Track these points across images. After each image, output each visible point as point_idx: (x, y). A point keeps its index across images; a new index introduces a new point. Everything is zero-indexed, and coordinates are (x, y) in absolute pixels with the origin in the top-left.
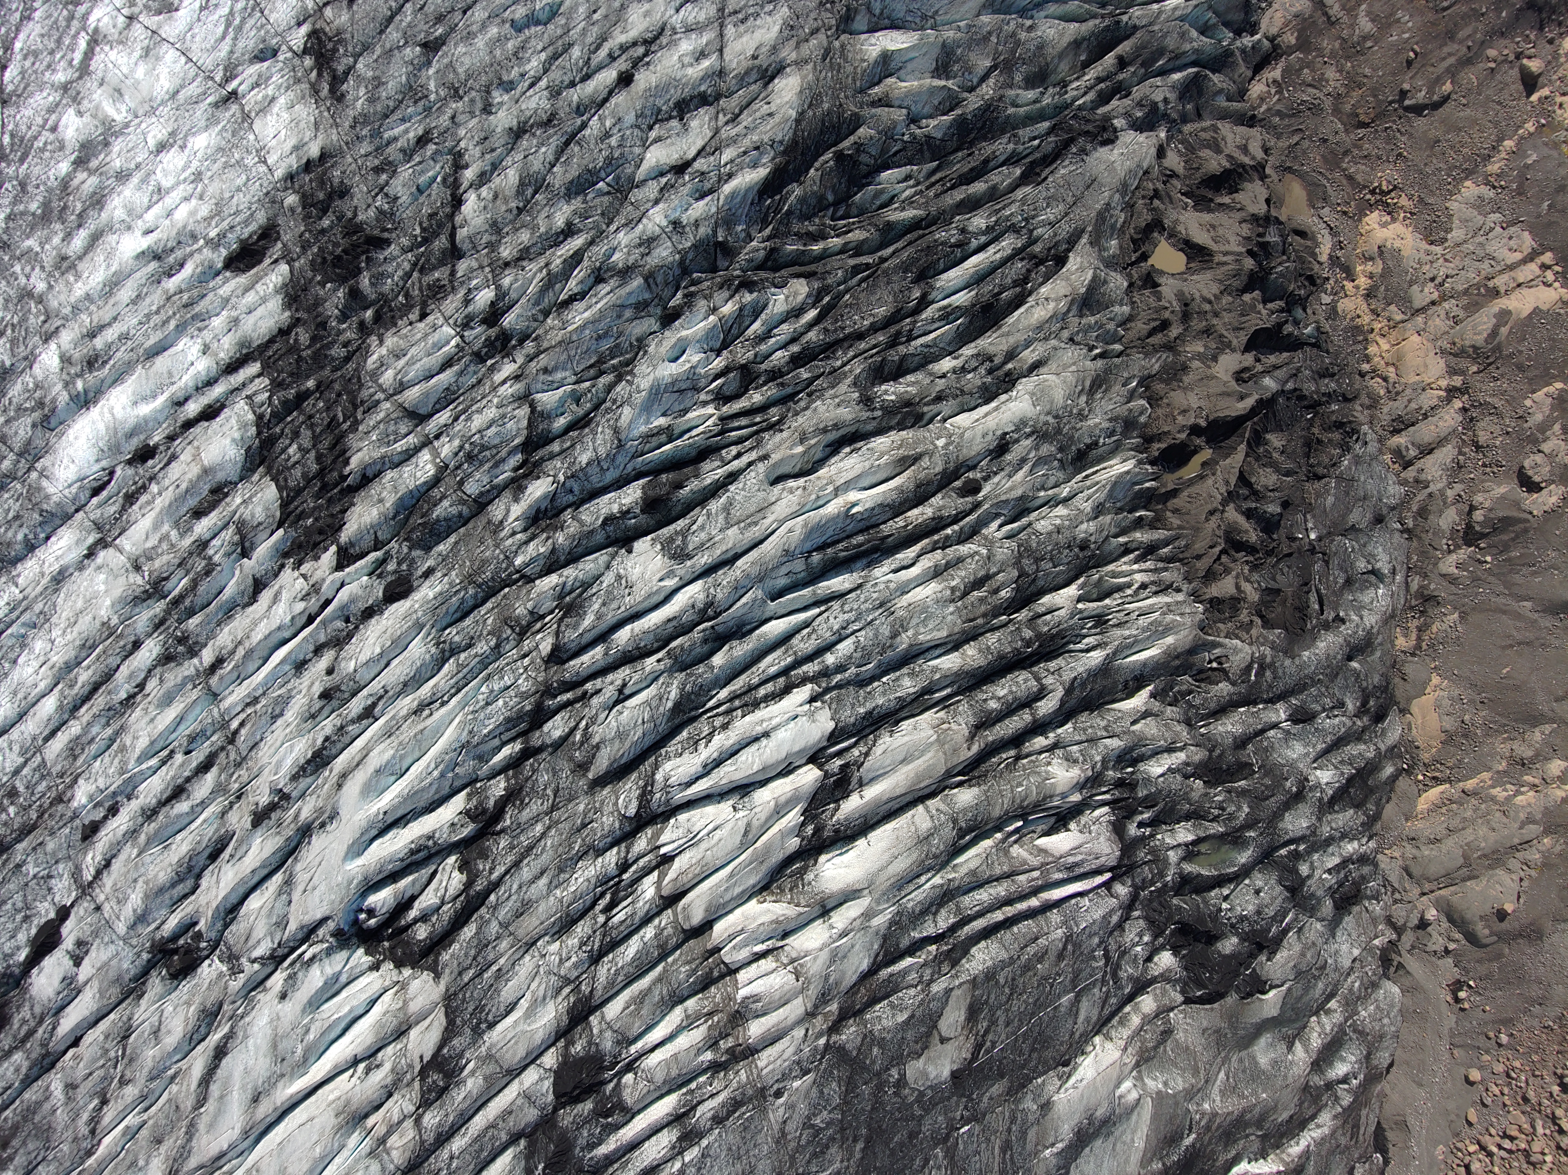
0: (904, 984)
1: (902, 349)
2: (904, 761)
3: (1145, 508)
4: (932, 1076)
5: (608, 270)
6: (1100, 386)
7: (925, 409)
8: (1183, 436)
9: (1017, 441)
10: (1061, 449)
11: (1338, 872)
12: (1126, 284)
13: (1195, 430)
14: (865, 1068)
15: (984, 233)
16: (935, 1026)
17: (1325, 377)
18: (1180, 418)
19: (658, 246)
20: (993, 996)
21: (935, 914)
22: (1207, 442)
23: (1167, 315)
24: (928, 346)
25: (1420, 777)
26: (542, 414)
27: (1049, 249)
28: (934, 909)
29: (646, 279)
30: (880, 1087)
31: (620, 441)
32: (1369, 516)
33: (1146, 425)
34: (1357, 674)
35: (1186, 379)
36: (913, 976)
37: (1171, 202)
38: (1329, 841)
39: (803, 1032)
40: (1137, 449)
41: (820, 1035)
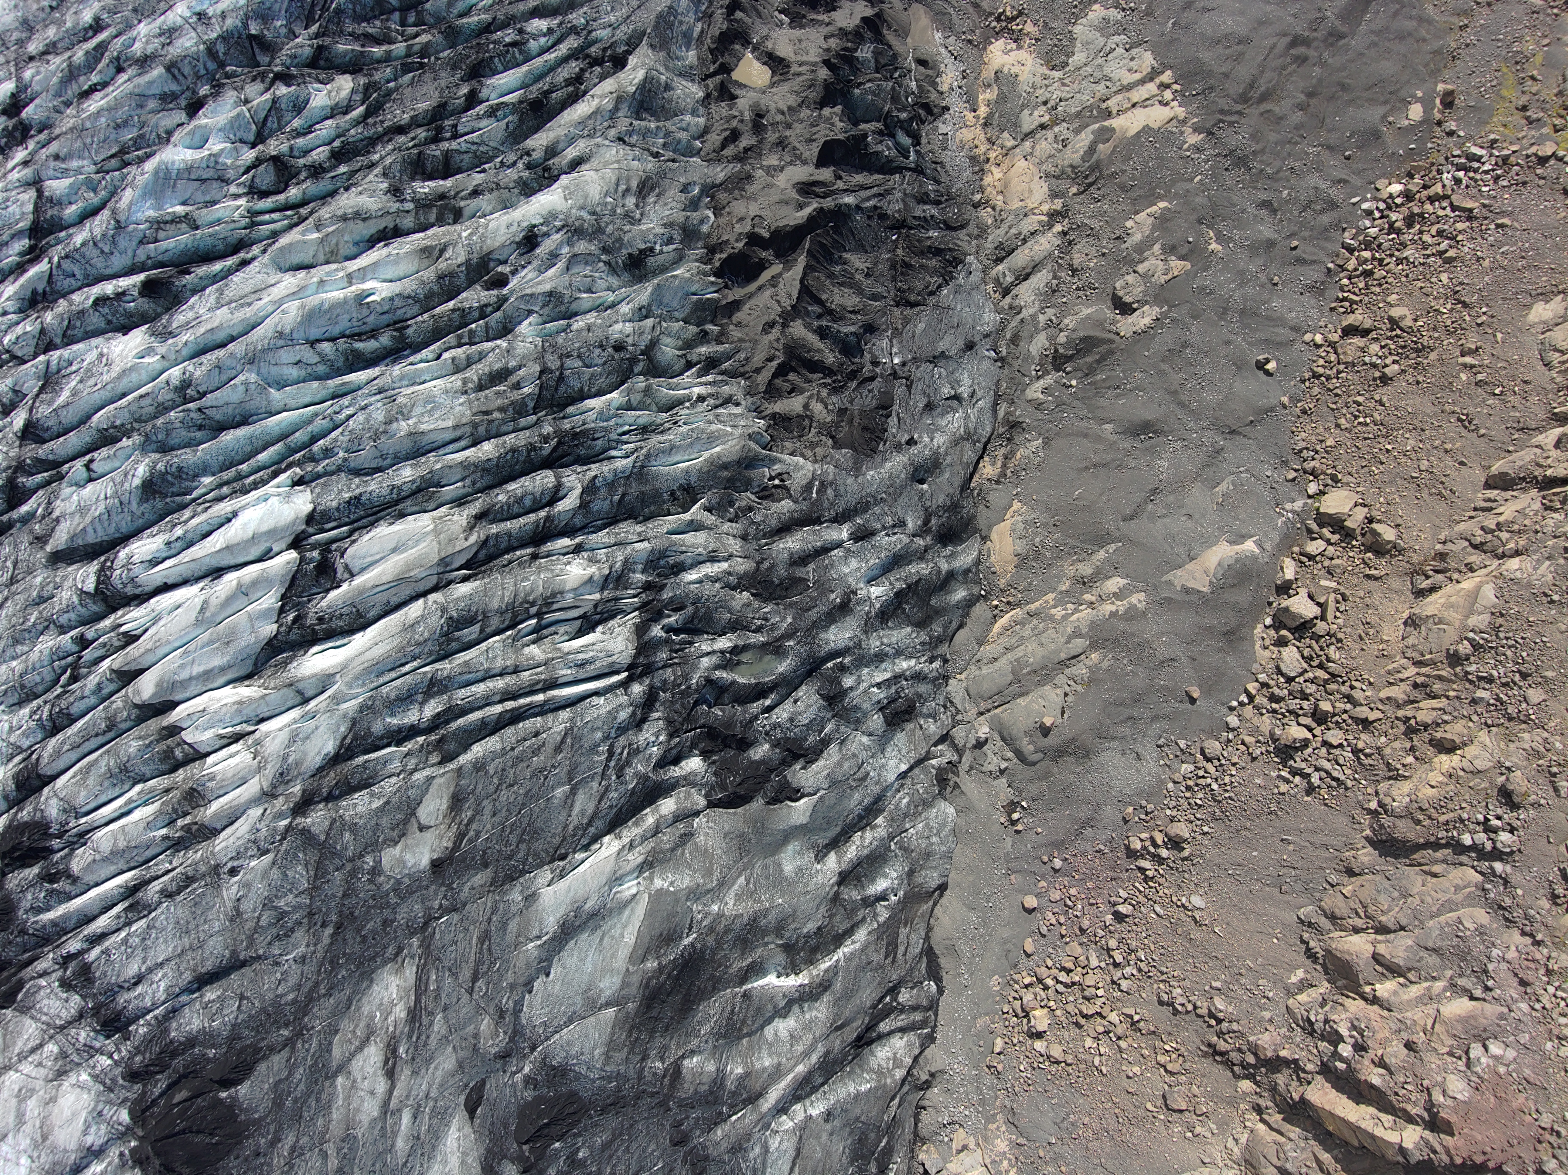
0: (385, 772)
1: (445, 145)
2: (394, 550)
3: (712, 322)
4: (410, 864)
5: (127, 59)
6: (652, 189)
7: (462, 204)
8: (740, 245)
9: (547, 235)
10: (605, 250)
11: (889, 687)
12: (701, 94)
13: (753, 239)
14: (334, 854)
15: (545, 35)
16: (413, 814)
17: (925, 203)
18: (737, 226)
19: (180, 36)
20: (480, 786)
21: (422, 703)
22: (778, 256)
23: (734, 123)
24: (473, 143)
25: (996, 603)
26: (51, 200)
27: (605, 50)
28: (420, 697)
29: (168, 68)
30: (353, 873)
31: (118, 222)
32: (961, 343)
33: (709, 235)
34: (922, 494)
35: (750, 189)
36: (396, 765)
37: (760, 16)
38: (880, 657)
39: (260, 811)
40: (700, 260)
41: (280, 816)
